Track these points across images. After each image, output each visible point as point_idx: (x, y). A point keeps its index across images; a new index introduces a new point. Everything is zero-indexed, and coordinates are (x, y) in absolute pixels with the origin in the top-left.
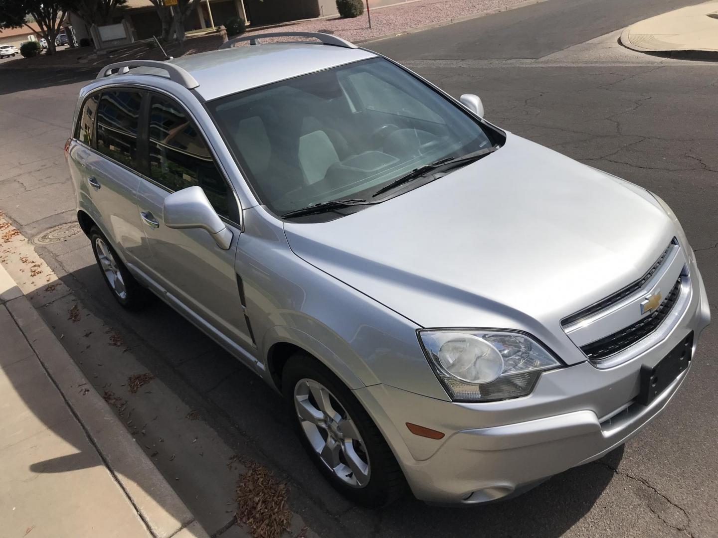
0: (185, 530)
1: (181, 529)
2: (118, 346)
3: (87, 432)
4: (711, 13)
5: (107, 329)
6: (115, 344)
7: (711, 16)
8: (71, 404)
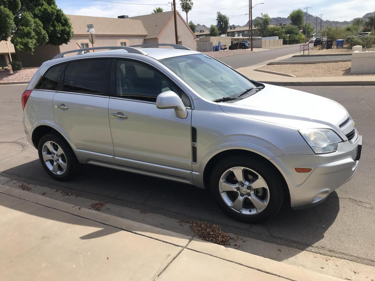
0: (192, 241)
1: (190, 242)
2: (70, 195)
3: (99, 222)
4: (254, 69)
5: (55, 190)
6: (68, 195)
7: (255, 70)
8: (76, 214)
